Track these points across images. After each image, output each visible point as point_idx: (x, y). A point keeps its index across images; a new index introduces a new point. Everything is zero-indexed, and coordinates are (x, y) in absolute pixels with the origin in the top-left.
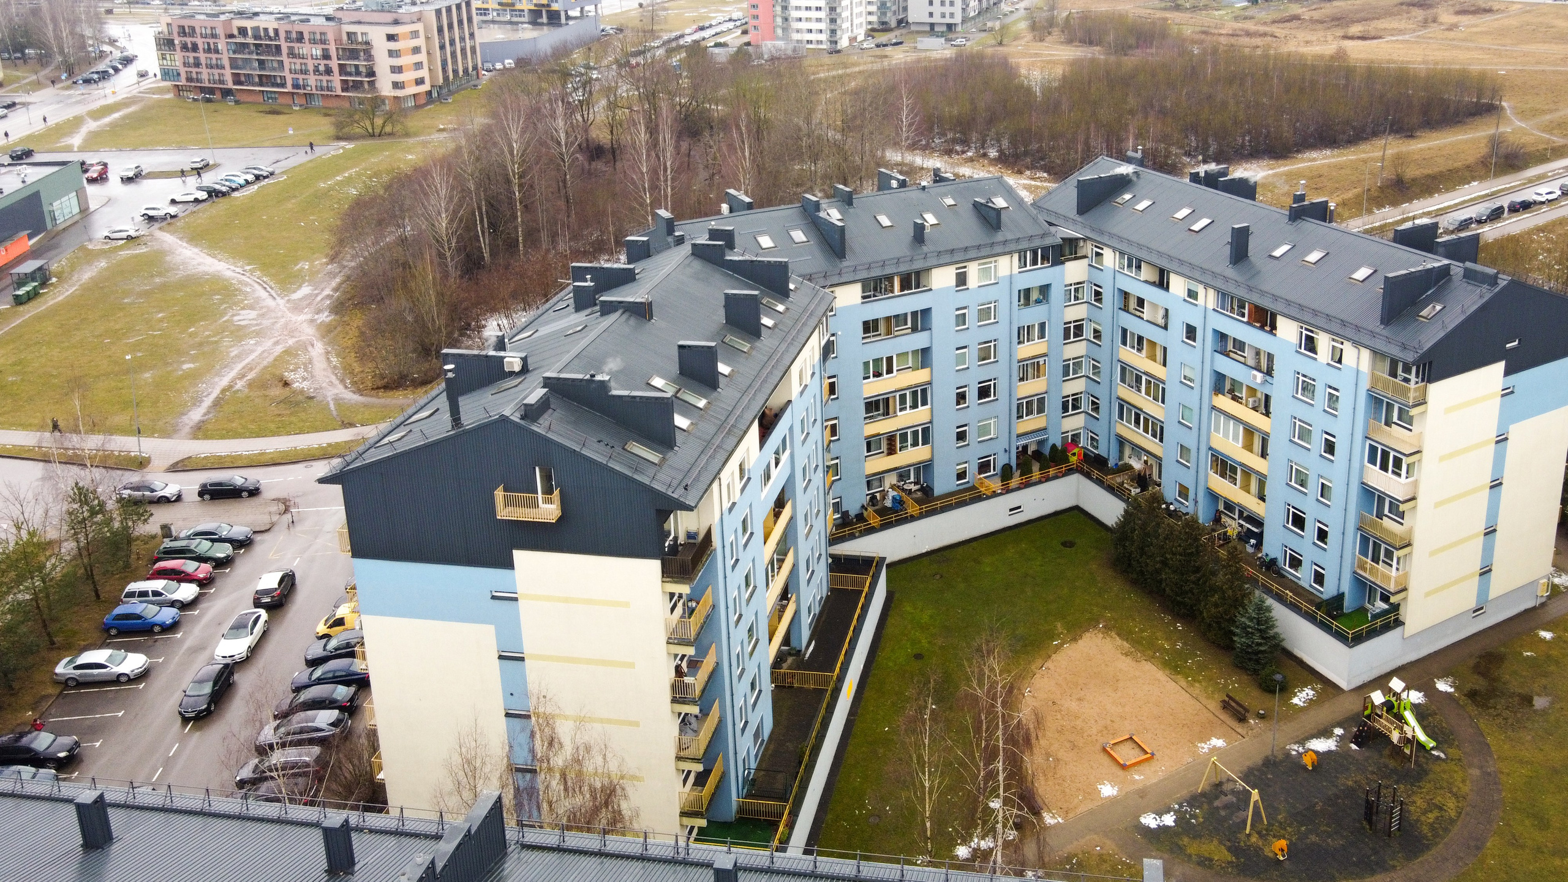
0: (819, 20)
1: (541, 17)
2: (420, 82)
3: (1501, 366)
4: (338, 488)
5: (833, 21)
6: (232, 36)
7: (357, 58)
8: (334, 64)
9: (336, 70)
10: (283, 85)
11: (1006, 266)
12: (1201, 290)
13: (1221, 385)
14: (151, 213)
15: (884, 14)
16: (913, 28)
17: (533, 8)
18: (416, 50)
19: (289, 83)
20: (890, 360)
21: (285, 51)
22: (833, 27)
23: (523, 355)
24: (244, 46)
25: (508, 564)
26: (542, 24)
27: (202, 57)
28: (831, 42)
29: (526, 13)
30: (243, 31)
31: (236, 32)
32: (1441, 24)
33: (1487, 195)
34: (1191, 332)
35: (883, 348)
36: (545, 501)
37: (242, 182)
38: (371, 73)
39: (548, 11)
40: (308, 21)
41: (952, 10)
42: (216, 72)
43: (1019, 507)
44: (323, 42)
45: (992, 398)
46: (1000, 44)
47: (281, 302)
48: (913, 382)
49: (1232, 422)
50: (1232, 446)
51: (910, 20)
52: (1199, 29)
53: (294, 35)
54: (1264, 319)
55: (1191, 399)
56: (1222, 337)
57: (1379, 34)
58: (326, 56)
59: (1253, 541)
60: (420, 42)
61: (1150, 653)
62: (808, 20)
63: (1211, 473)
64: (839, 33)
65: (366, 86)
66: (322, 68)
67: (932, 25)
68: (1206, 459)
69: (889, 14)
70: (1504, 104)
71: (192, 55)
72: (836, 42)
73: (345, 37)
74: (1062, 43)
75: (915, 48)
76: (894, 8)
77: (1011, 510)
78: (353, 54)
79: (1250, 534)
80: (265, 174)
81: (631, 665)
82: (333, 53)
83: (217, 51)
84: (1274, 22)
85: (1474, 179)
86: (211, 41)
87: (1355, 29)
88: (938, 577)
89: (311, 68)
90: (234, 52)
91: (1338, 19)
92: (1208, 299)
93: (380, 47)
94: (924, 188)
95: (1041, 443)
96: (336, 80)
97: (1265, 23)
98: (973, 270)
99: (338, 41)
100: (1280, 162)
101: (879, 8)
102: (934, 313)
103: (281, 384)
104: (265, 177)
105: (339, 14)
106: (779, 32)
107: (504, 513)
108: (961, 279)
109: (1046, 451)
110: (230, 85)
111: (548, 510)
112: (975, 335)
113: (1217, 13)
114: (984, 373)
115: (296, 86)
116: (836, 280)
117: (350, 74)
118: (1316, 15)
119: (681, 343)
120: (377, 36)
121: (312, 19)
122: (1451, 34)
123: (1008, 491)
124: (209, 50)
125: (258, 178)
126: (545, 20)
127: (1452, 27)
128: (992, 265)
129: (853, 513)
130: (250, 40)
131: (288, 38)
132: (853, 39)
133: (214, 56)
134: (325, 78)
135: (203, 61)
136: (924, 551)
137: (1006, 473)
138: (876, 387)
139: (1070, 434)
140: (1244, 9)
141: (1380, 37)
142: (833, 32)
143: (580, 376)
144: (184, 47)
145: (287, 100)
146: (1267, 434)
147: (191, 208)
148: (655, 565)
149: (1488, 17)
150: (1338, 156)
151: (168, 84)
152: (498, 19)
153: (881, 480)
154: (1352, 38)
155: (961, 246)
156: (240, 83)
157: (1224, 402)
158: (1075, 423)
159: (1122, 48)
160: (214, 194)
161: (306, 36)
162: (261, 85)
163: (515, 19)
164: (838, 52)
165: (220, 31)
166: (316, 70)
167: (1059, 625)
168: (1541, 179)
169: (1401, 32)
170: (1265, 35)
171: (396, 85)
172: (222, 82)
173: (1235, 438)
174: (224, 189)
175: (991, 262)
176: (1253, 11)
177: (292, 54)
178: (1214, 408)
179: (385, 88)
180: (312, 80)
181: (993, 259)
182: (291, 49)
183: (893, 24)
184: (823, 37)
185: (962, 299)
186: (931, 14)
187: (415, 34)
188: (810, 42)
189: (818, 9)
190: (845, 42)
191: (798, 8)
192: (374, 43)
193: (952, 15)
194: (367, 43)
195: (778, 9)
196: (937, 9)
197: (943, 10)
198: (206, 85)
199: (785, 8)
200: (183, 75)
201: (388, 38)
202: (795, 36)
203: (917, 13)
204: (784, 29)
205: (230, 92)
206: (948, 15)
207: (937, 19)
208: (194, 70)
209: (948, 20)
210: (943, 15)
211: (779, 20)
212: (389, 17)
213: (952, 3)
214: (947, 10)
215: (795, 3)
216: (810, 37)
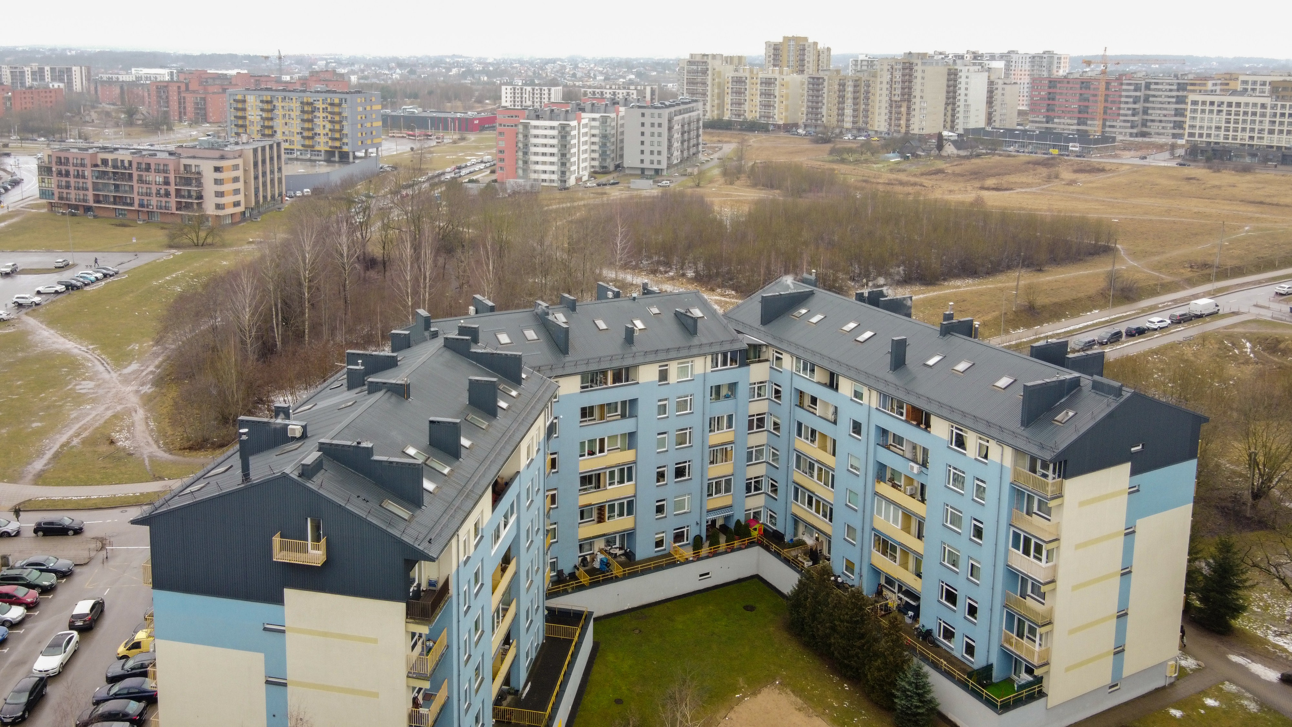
0: (552, 163)
1: (334, 156)
2: (237, 204)
3: (1127, 467)
4: (146, 529)
5: (563, 164)
6: (96, 166)
7: (190, 185)
8: (172, 189)
9: (173, 193)
10: (132, 204)
11: (701, 366)
12: (865, 392)
13: (882, 472)
14: (20, 301)
15: (604, 160)
16: (627, 172)
17: (328, 149)
18: (236, 180)
19: (136, 202)
20: (602, 441)
21: (135, 177)
22: (563, 169)
23: (304, 423)
24: (105, 173)
25: (279, 600)
26: (334, 162)
27: (72, 180)
28: (561, 181)
29: (323, 153)
30: (105, 162)
31: (99, 163)
32: (1062, 180)
33: (1107, 322)
34: (857, 427)
35: (597, 430)
36: (313, 548)
37: (93, 278)
38: (200, 197)
39: (340, 152)
40: (155, 155)
41: (659, 158)
42: (81, 192)
43: (708, 574)
44: (165, 171)
45: (687, 477)
46: (698, 186)
47: (114, 375)
48: (621, 461)
49: (892, 507)
50: (892, 527)
51: (625, 165)
52: (861, 178)
53: (143, 166)
54: (920, 418)
55: (857, 485)
56: (884, 432)
57: (1012, 186)
58: (167, 183)
59: (911, 613)
60: (240, 173)
61: (820, 709)
62: (544, 163)
63: (874, 551)
64: (568, 174)
65: (195, 206)
66: (162, 192)
67: (643, 170)
68: (870, 538)
69: (608, 160)
70: (1118, 246)
71: (64, 179)
72: (565, 181)
73: (182, 168)
74: (748, 186)
75: (629, 187)
76: (612, 155)
77: (701, 576)
78: (187, 181)
79: (908, 607)
80: (111, 273)
81: (376, 695)
82: (172, 180)
83: (84, 177)
84: (922, 174)
85: (1095, 308)
86: (80, 169)
87: (990, 182)
88: (637, 631)
89: (154, 191)
90: (97, 178)
91: (975, 173)
92: (871, 399)
93: (209, 176)
94: (634, 299)
95: (727, 518)
96: (173, 201)
97: (915, 175)
98: (673, 368)
99: (177, 171)
100: (930, 288)
101: (600, 155)
102: (640, 405)
103: (108, 442)
104: (111, 276)
105: (180, 151)
106: (520, 172)
107: (279, 556)
108: (663, 376)
109: (732, 525)
110: (91, 203)
111: (315, 555)
112: (674, 422)
113: (875, 166)
114: (681, 456)
115: (141, 205)
116: (560, 373)
117: (184, 197)
118: (958, 169)
119: (432, 419)
120: (207, 168)
121: (159, 154)
122: (1071, 188)
123: (699, 558)
124: (77, 176)
125: (105, 276)
126: (337, 159)
127: (1071, 183)
128: (690, 365)
129: (567, 571)
130: (110, 169)
131: (139, 168)
132: (579, 179)
133: (81, 181)
134: (164, 199)
135: (72, 184)
136: (626, 608)
137: (697, 543)
138: (589, 464)
139: (752, 512)
140: (898, 163)
141: (1011, 189)
142: (563, 173)
143: (349, 443)
144: (60, 173)
145: (135, 216)
146: (924, 519)
147: (52, 297)
148: (401, 607)
149: (1101, 176)
150: (979, 285)
151: (44, 201)
152: (301, 157)
153: (591, 544)
154: (988, 189)
155: (664, 348)
156: (98, 202)
157: (885, 489)
158: (756, 502)
159: (798, 192)
160: (70, 287)
161: (153, 167)
162: (115, 204)
163: (314, 158)
164: (566, 189)
165: (87, 162)
166: (158, 193)
167: (741, 680)
168: (1153, 309)
169: (1029, 185)
170: (915, 184)
171: (219, 207)
172: (85, 201)
173: (895, 521)
174: (79, 284)
175: (688, 362)
176: (904, 166)
177: (141, 180)
178: (876, 494)
179: (210, 209)
180: (154, 201)
181: (690, 360)
182: (140, 176)
183: (612, 168)
184: (555, 177)
185: (664, 392)
186: (642, 161)
187: (236, 167)
188: (545, 181)
189: (552, 155)
190: (572, 181)
191: (536, 154)
192: (204, 173)
193: (659, 162)
194: (199, 173)
195: (520, 154)
196: (647, 157)
197: (652, 157)
198: (74, 202)
199: (525, 153)
200: (56, 195)
201: (217, 169)
202: (534, 176)
203: (631, 160)
204: (524, 170)
205: (88, 209)
206: (655, 162)
207: (647, 165)
208: (65, 191)
209: (656, 166)
210: (652, 162)
211: (520, 163)
212: (217, 154)
213: (659, 153)
214: (655, 157)
215: (533, 149)
216: (544, 176)
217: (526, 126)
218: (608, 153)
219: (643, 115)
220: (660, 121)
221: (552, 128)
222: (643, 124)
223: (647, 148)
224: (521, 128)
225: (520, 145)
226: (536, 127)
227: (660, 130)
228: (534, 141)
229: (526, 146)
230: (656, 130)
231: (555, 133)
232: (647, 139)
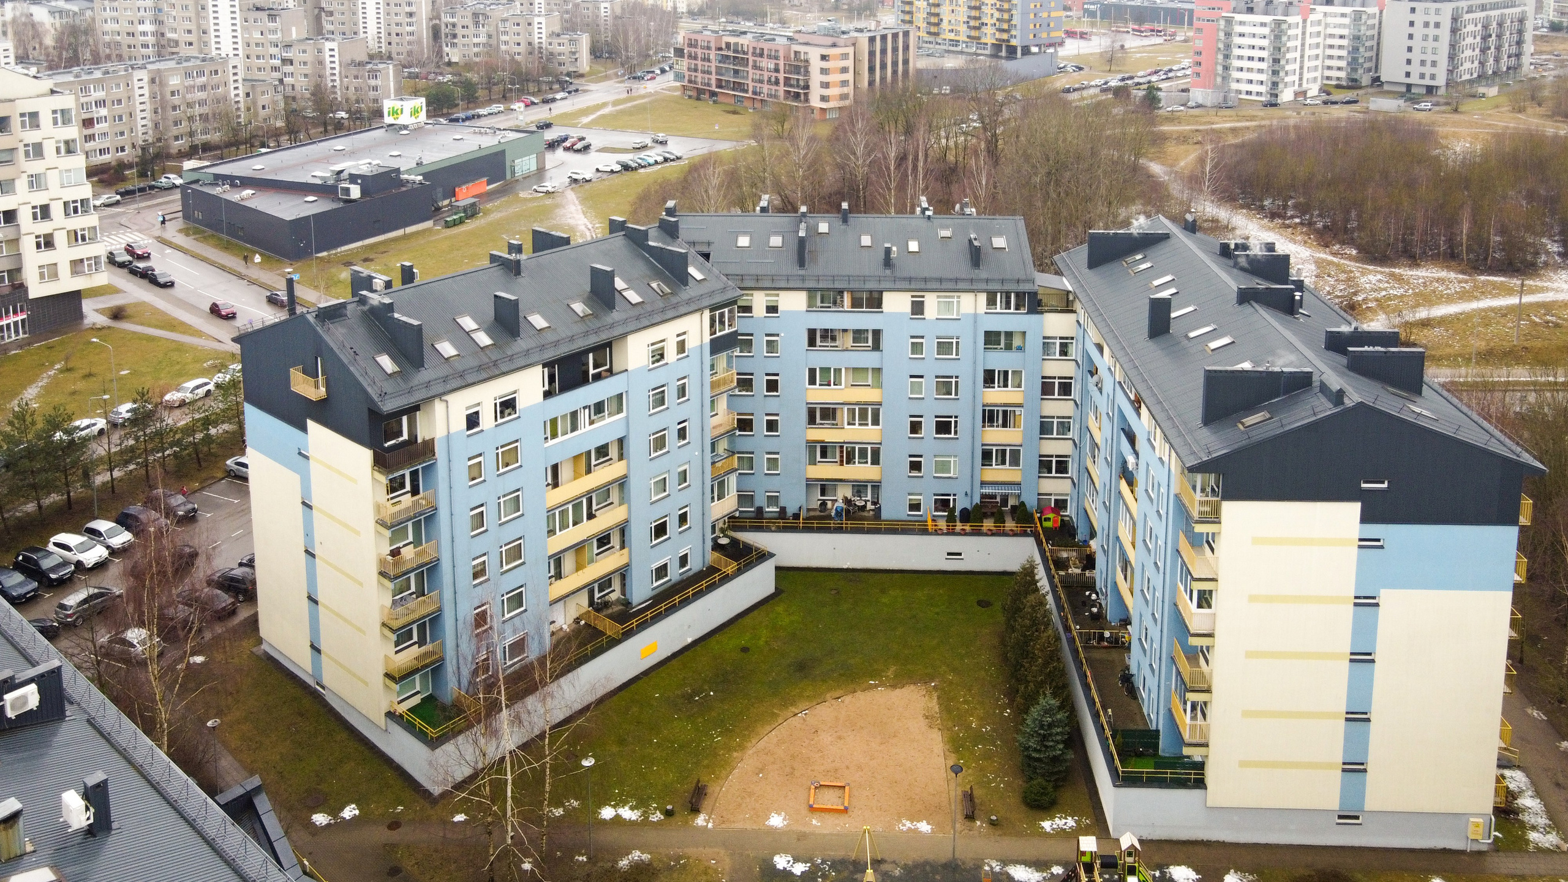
0: (1260, 71)
1: (1001, 50)
2: (844, 97)
5: (1275, 73)
6: (720, 49)
7: (798, 73)
8: (781, 76)
9: (782, 81)
10: (746, 91)
15: (1354, 70)
16: (1386, 87)
18: (844, 70)
19: (751, 89)
21: (751, 63)
22: (1274, 79)
24: (727, 57)
26: (1000, 57)
27: (699, 63)
28: (1271, 95)
30: (728, 45)
31: (724, 46)
38: (807, 87)
39: (1007, 46)
40: (774, 40)
42: (707, 76)
44: (776, 58)
51: (1383, 79)
53: (758, 51)
58: (777, 70)
60: (849, 63)
62: (1250, 70)
64: (1281, 86)
65: (802, 97)
66: (773, 79)
67: (1409, 86)
69: (1360, 71)
71: (694, 62)
72: (1277, 96)
73: (792, 56)
75: (1367, 108)
76: (1367, 65)
78: (797, 69)
80: (673, 157)
82: (782, 68)
83: (709, 60)
86: (707, 52)
89: (766, 79)
90: (720, 62)
93: (816, 64)
96: (782, 89)
99: (787, 58)
101: (1348, 64)
104: (671, 161)
105: (797, 36)
106: (1218, 80)
110: (714, 88)
115: (755, 93)
117: (791, 86)
120: (815, 56)
121: (777, 38)
124: (703, 60)
125: (666, 160)
126: (1003, 53)
130: (731, 54)
131: (754, 54)
132: (1300, 94)
133: (707, 64)
134: (774, 88)
135: (700, 68)
142: (1275, 84)
144: (690, 56)
145: (747, 104)
156: (719, 86)
160: (625, 168)
161: (766, 52)
162: (733, 90)
163: (979, 51)
164: (1275, 105)
165: (713, 45)
166: (769, 81)
171: (824, 99)
172: (709, 85)
174: (636, 166)
177: (755, 67)
179: (815, 102)
180: (765, 88)
182: (755, 62)
183: (1364, 81)
184: (1263, 89)
186: (1408, 75)
187: (845, 56)
188: (1249, 93)
189: (1261, 59)
190: (1286, 95)
191: (1240, 58)
192: (811, 61)
193: (1433, 77)
194: (807, 61)
195: (1220, 57)
196: (1415, 69)
197: (1423, 70)
198: (700, 86)
199: (1227, 57)
200: (687, 78)
201: (824, 58)
202: (1234, 86)
203: (1392, 71)
204: (1224, 78)
205: (713, 94)
206: (1427, 76)
207: (1414, 79)
208: (694, 74)
209: (1427, 82)
210: (1422, 76)
211: (1220, 69)
212: (829, 41)
213: (1434, 64)
214: (1428, 70)
215: (1236, 52)
216: (1249, 87)
217: (1229, 21)
218: (1361, 60)
219: (1413, 10)
220: (1437, 19)
221: (1263, 25)
222: (1412, 24)
223: (1416, 57)
224: (1222, 23)
225: (1221, 46)
226: (1241, 23)
227: (1437, 32)
228: (1237, 40)
229: (1228, 46)
230: (1431, 31)
231: (1266, 31)
232: (1416, 44)
